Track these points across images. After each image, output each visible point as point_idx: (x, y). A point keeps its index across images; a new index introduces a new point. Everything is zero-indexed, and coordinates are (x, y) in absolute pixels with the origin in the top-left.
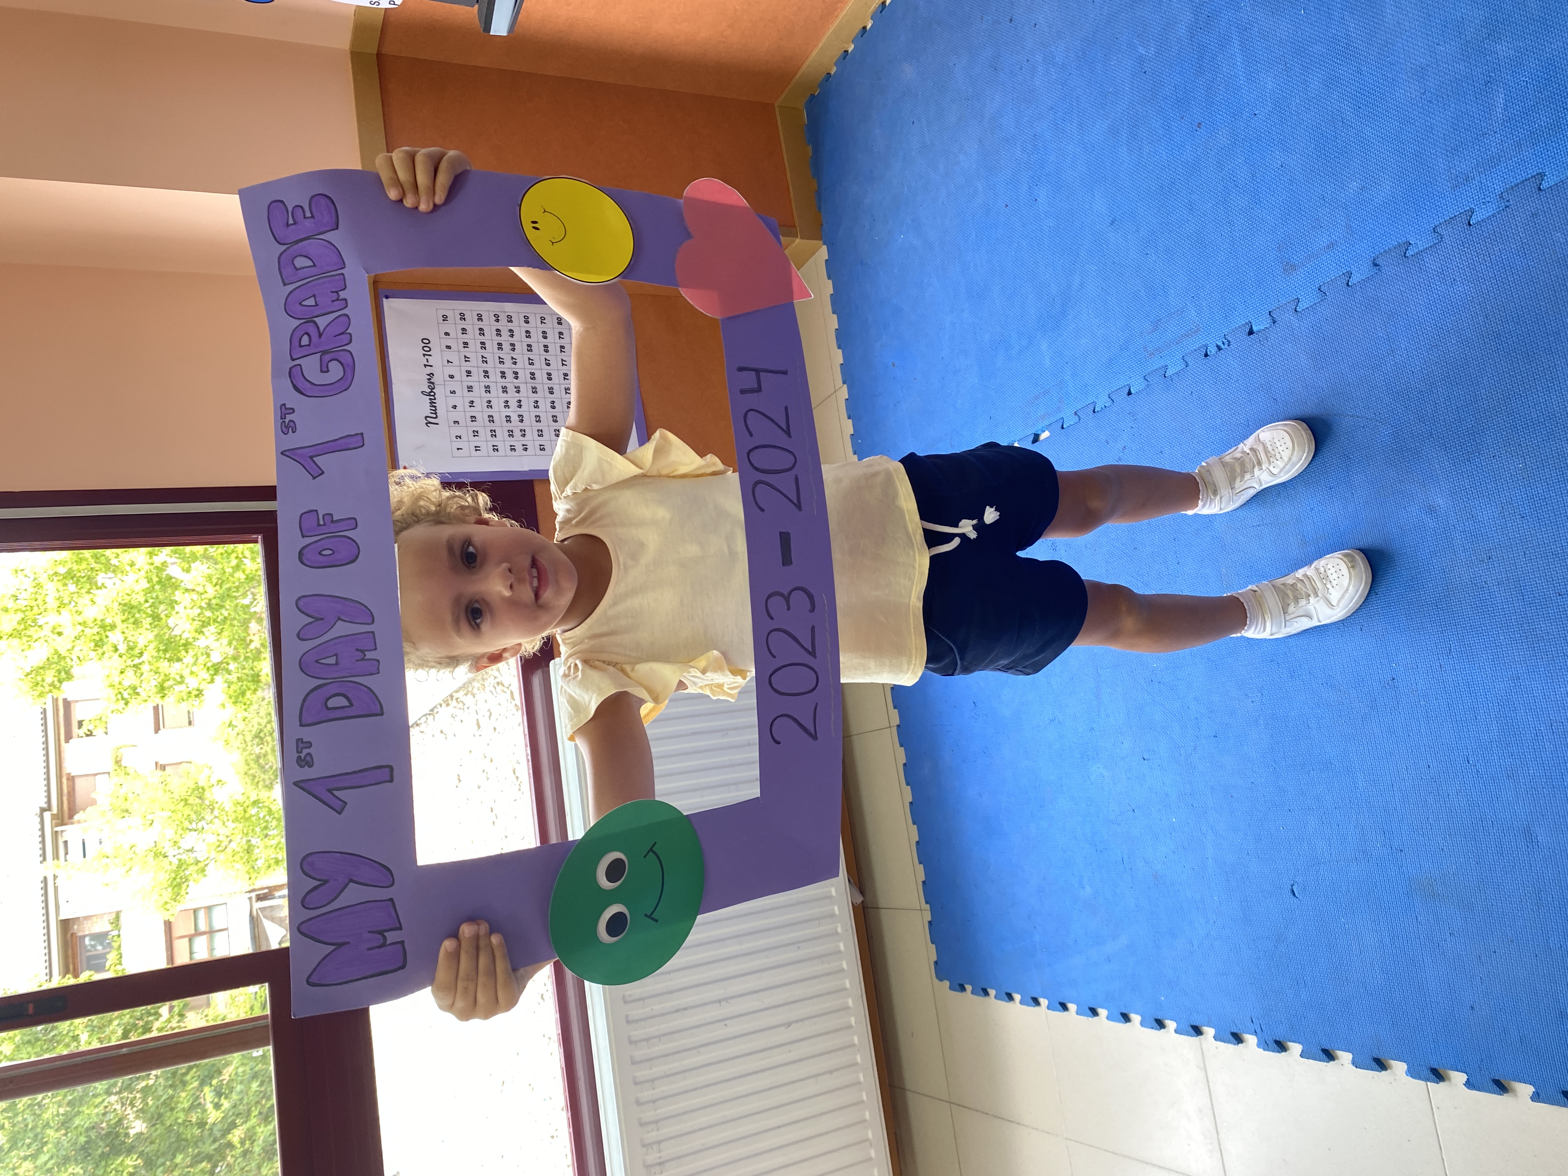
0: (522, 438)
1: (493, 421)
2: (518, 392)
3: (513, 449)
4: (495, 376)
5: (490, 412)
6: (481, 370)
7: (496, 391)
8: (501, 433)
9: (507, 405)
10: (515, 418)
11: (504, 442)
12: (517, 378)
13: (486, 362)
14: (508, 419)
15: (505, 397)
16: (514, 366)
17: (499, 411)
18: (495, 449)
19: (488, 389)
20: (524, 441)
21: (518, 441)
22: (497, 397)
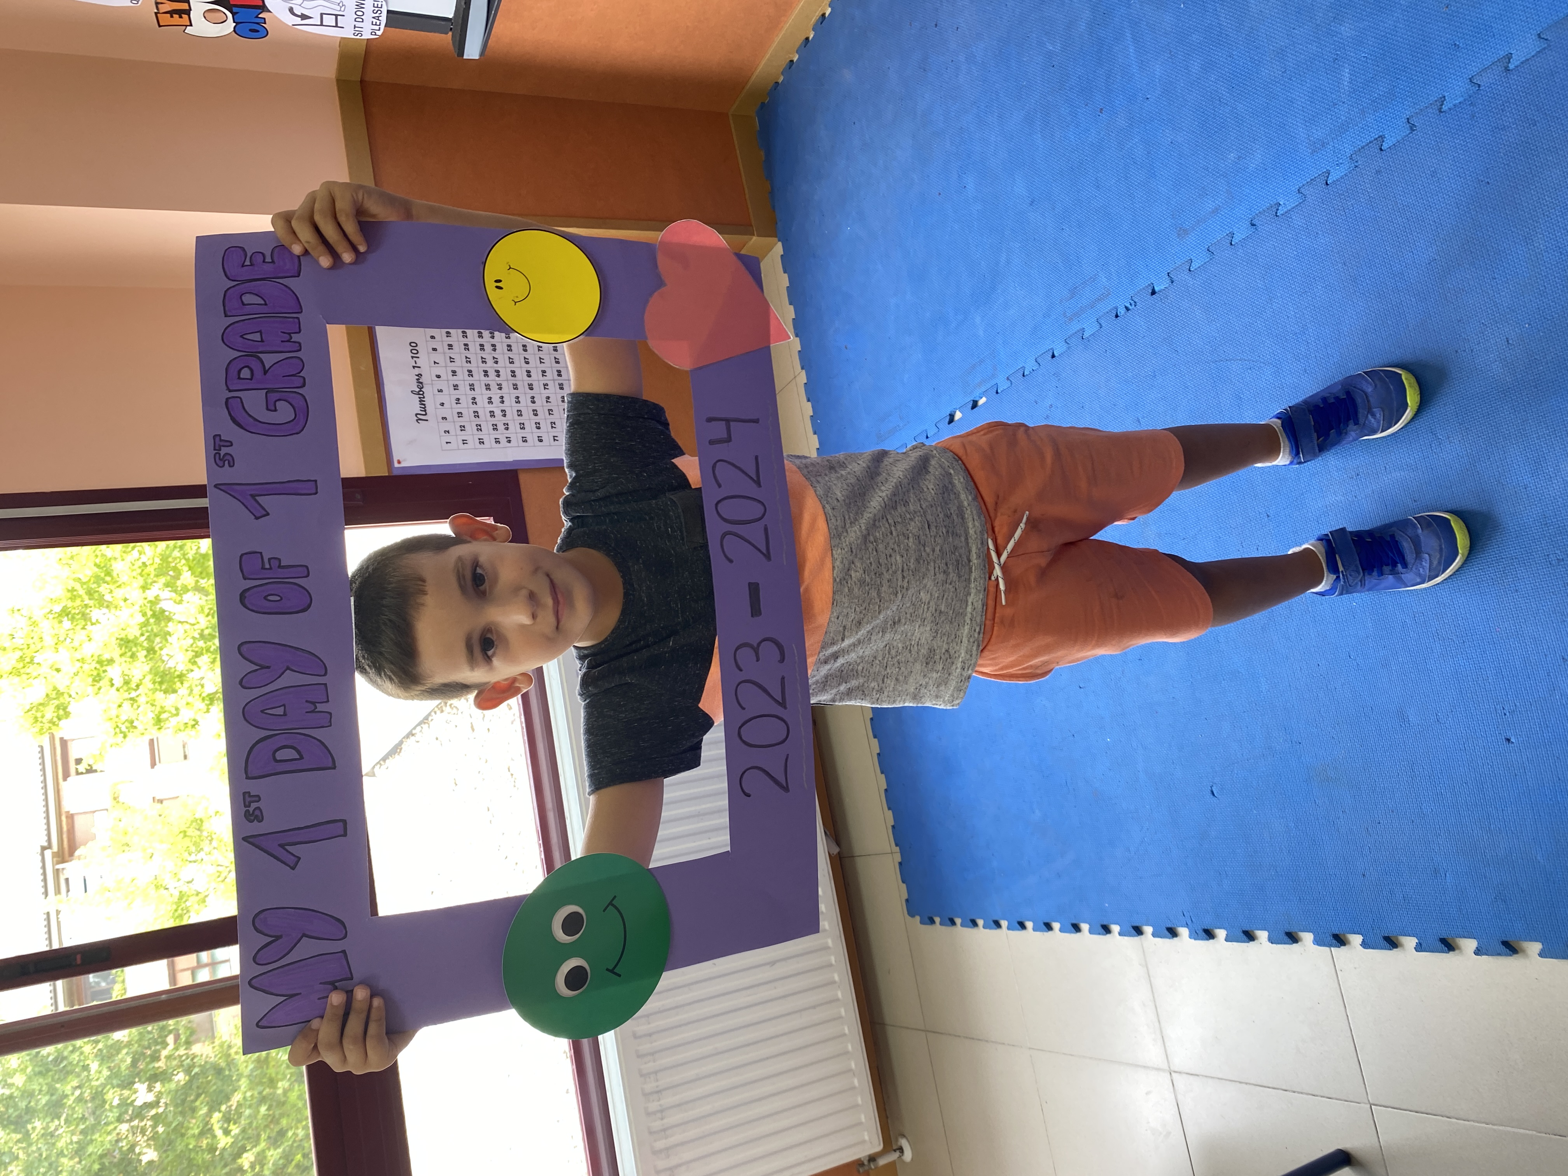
0: (506, 431)
1: (478, 417)
2: (500, 389)
3: (497, 441)
4: (478, 375)
5: (475, 408)
6: (466, 370)
7: (480, 389)
8: (487, 427)
9: (490, 401)
10: (498, 413)
11: (488, 434)
12: (498, 376)
13: (470, 362)
14: (492, 414)
15: (488, 394)
16: (495, 365)
17: (483, 407)
18: (481, 442)
19: (472, 387)
20: (507, 434)
21: (501, 434)
22: (482, 396)
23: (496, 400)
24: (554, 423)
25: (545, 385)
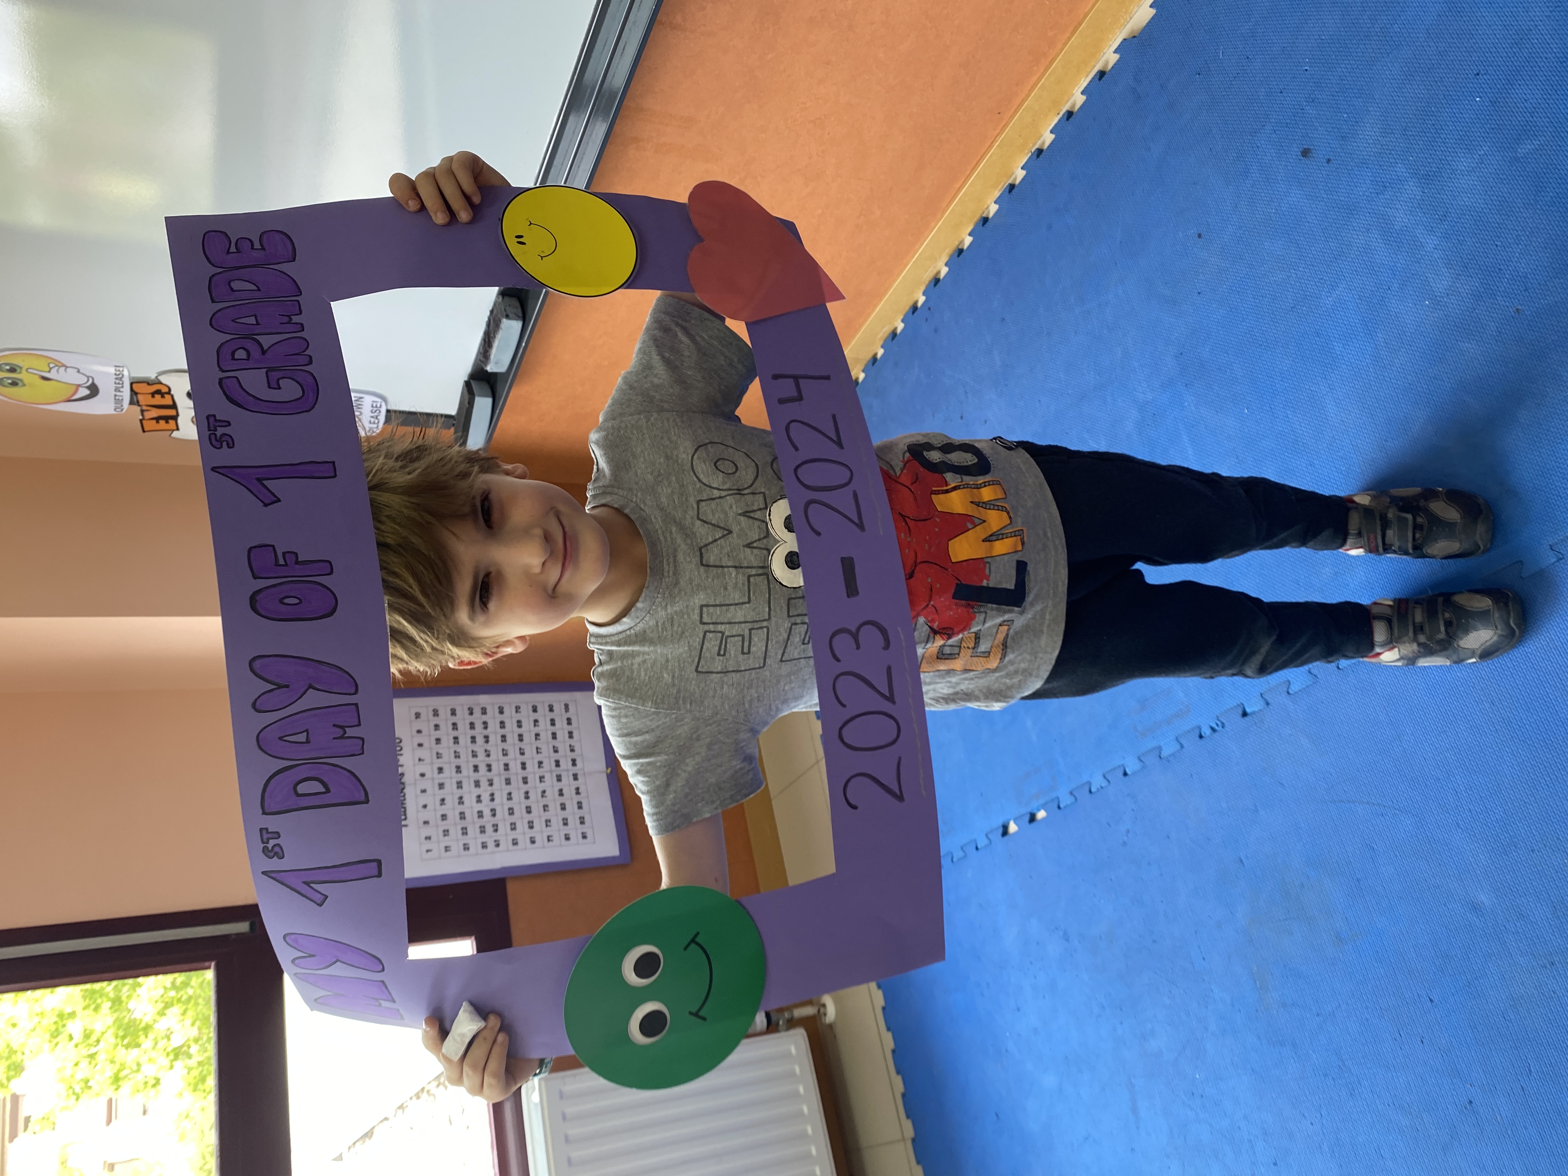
0: (494, 834)
1: (464, 818)
2: (491, 785)
3: (484, 846)
4: (467, 770)
5: (461, 808)
6: (453, 766)
7: (468, 786)
8: (473, 831)
9: (479, 799)
10: (487, 813)
11: (474, 838)
12: (490, 770)
13: (459, 757)
14: (480, 814)
15: (477, 791)
16: (487, 759)
17: (471, 807)
18: (466, 847)
19: (459, 785)
20: (496, 836)
21: (489, 837)
22: (469, 792)
23: (486, 798)
24: (550, 821)
25: (541, 778)
